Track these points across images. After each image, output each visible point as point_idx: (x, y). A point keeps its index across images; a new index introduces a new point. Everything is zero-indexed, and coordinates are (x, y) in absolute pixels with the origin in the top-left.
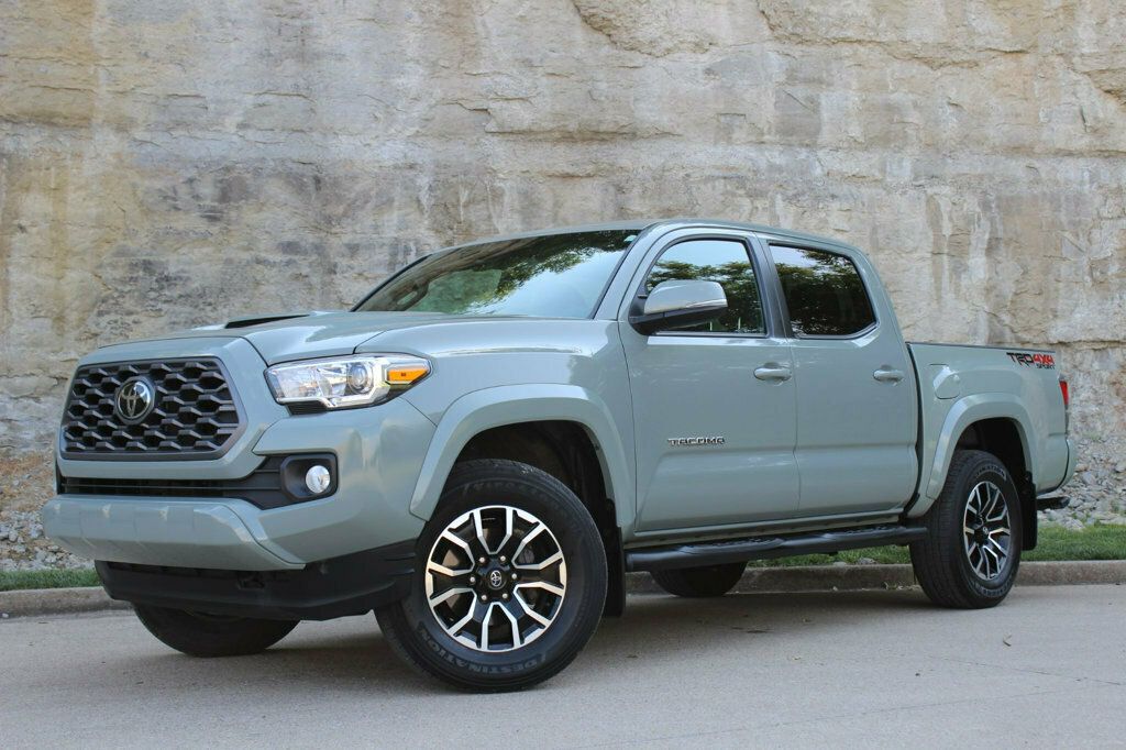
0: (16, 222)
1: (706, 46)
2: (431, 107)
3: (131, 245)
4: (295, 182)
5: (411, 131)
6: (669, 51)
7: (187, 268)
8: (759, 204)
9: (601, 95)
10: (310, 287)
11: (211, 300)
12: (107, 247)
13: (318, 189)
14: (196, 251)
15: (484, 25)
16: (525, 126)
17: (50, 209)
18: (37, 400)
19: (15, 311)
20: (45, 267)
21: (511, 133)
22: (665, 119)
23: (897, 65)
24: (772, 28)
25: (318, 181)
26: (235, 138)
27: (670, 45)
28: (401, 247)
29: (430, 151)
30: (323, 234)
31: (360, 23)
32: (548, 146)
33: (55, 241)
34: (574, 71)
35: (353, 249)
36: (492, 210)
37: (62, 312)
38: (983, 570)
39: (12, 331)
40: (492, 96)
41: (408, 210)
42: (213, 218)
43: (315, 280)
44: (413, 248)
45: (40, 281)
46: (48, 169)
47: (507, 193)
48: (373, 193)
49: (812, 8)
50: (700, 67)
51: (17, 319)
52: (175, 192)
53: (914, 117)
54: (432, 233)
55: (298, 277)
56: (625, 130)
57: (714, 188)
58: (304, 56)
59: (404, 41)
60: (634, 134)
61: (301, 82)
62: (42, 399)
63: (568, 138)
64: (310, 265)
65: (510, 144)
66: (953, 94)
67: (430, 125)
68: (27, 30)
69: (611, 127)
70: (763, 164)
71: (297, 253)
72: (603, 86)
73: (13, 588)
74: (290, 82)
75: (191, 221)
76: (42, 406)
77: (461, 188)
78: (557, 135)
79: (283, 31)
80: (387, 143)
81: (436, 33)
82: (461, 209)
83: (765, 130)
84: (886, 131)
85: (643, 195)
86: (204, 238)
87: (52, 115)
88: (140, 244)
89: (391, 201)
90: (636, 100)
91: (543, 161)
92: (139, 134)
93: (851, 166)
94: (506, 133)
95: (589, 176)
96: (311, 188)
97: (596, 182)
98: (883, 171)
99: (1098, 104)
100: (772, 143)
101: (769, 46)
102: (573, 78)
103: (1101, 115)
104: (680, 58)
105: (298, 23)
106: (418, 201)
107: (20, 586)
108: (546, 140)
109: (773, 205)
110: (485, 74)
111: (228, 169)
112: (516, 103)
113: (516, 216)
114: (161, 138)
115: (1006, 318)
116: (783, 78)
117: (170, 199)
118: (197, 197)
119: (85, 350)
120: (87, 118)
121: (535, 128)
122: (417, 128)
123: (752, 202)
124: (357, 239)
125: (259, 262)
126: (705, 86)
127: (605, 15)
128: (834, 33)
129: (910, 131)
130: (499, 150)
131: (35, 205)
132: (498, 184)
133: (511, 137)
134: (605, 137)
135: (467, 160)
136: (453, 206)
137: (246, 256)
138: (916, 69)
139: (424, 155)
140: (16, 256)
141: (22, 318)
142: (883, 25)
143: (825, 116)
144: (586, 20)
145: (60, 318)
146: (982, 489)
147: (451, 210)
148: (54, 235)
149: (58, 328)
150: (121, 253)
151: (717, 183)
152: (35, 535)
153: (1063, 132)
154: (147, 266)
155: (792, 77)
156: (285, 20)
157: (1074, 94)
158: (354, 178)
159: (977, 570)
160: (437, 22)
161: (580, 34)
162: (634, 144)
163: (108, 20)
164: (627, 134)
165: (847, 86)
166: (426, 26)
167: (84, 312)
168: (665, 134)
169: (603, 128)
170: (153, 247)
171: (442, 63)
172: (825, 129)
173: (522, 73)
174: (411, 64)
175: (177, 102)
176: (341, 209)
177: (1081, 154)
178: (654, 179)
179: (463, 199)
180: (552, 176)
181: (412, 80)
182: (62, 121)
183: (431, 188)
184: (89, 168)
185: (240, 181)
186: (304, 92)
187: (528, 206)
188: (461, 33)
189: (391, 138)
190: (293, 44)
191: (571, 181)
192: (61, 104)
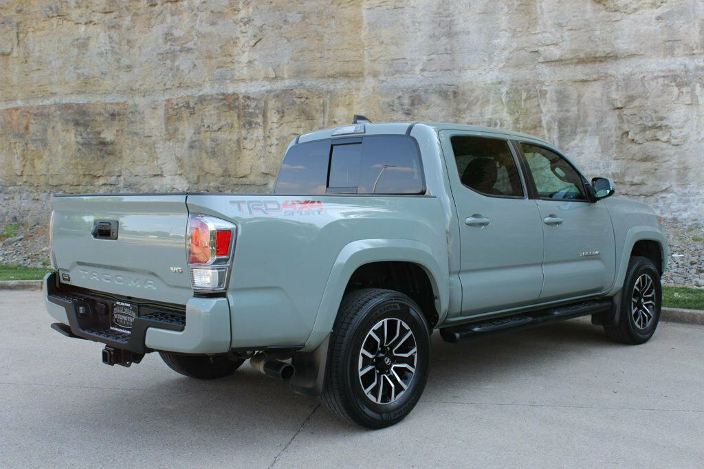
0: (333, 120)
1: (659, 4)
2: (511, 52)
4: (443, 94)
5: (501, 65)
6: (636, 10)
8: (684, 90)
9: (595, 38)
13: (455, 97)
15: (541, 7)
16: (557, 58)
17: (346, 113)
21: (551, 62)
22: (633, 47)
26: (419, 76)
27: (636, 6)
28: (493, 122)
29: (510, 74)
30: (458, 118)
32: (572, 66)
34: (582, 26)
36: (540, 101)
40: (539, 44)
41: (497, 104)
42: (408, 114)
44: (498, 122)
46: (345, 96)
47: (549, 92)
48: (481, 97)
50: (653, 16)
52: (393, 103)
54: (508, 115)
56: (610, 55)
57: (657, 83)
58: (450, 35)
59: (500, 21)
60: (616, 56)
61: (449, 47)
63: (581, 61)
65: (552, 67)
67: (510, 61)
69: (603, 55)
70: (691, 67)
72: (598, 33)
74: (443, 48)
75: (398, 116)
77: (523, 92)
78: (576, 61)
79: (442, 24)
80: (490, 72)
81: (516, 15)
82: (523, 102)
83: (694, 47)
85: (617, 90)
87: (348, 73)
89: (488, 100)
90: (615, 39)
91: (570, 74)
92: (382, 78)
94: (548, 62)
95: (595, 80)
96: (451, 97)
97: (598, 83)
100: (700, 54)
102: (582, 30)
104: (643, 12)
105: (448, 19)
106: (501, 100)
108: (571, 63)
109: (693, 90)
110: (538, 33)
111: (414, 91)
112: (552, 46)
113: (554, 104)
114: (390, 79)
117: (391, 106)
118: (402, 105)
120: (362, 73)
121: (563, 58)
122: (504, 63)
123: (679, 89)
124: (473, 120)
126: (656, 27)
130: (545, 70)
131: (341, 112)
132: (544, 88)
133: (553, 64)
134: (602, 59)
135: (528, 77)
136: (519, 101)
139: (506, 77)
147: (518, 103)
151: (659, 80)
156: (443, 18)
158: (473, 91)
160: (516, 10)
161: (590, 6)
162: (617, 62)
163: (367, 29)
164: (613, 57)
166: (511, 12)
168: (633, 55)
169: (598, 55)
171: (518, 30)
173: (556, 30)
174: (504, 32)
175: (396, 62)
176: (466, 106)
178: (624, 80)
179: (524, 97)
180: (575, 82)
181: (502, 40)
182: (352, 75)
183: (507, 93)
184: (362, 95)
185: (419, 96)
186: (449, 52)
187: (562, 98)
188: (529, 13)
189: (492, 69)
190: (446, 29)
191: (586, 83)
192: (351, 68)
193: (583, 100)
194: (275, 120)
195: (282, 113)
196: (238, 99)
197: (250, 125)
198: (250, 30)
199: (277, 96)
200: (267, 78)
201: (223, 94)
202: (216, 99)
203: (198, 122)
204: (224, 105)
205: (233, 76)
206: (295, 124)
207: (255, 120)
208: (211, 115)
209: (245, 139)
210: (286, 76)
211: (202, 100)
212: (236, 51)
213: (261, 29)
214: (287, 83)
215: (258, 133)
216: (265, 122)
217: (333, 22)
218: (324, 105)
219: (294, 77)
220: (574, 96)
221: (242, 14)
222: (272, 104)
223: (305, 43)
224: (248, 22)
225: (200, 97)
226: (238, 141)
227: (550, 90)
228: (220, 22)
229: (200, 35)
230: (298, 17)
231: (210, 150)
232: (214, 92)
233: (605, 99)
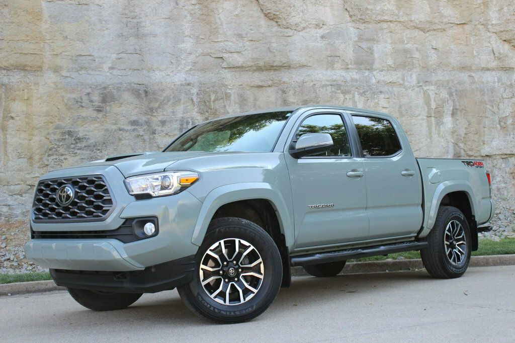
0: (9, 115)
1: (321, 25)
2: (197, 57)
3: (62, 124)
4: (136, 93)
5: (188, 68)
6: (304, 28)
7: (88, 133)
8: (347, 96)
9: (274, 49)
10: (144, 141)
11: (100, 148)
12: (51, 125)
13: (146, 96)
14: (92, 125)
15: (220, 19)
16: (240, 64)
17: (25, 109)
18: (21, 195)
19: (10, 155)
20: (23, 135)
21: (234, 68)
22: (303, 59)
23: (408, 31)
24: (351, 16)
25: (146, 92)
26: (108, 74)
27: (305, 25)
28: (185, 121)
29: (197, 77)
30: (149, 116)
31: (163, 20)
32: (251, 73)
33: (28, 123)
34: (261, 38)
35: (163, 123)
36: (226, 103)
37: (32, 155)
38: (454, 261)
39: (9, 165)
40: (224, 51)
41: (188, 104)
42: (99, 111)
43: (146, 137)
44: (190, 121)
45: (21, 141)
46: (23, 90)
47: (233, 95)
48: (171, 97)
49: (369, 7)
50: (319, 35)
51: (11, 159)
52: (81, 99)
53: (417, 55)
54: (199, 114)
55: (138, 136)
56: (285, 65)
57: (326, 90)
58: (138, 36)
59: (184, 27)
60: (290, 66)
61: (137, 47)
62: (24, 195)
63: (259, 69)
64: (144, 131)
65: (234, 73)
66: (434, 44)
67: (197, 65)
68: (12, 28)
69: (279, 64)
70: (348, 79)
71: (138, 125)
72: (274, 45)
73: (13, 282)
74: (132, 48)
75: (89, 112)
76: (24, 198)
77: (212, 94)
78: (254, 68)
79: (129, 25)
80: (177, 74)
81: (198, 23)
82: (212, 103)
83: (349, 63)
84: (404, 62)
85: (294, 94)
86: (95, 120)
87: (25, 66)
88: (66, 124)
89: (179, 101)
90: (290, 51)
91: (248, 80)
92: (64, 73)
93: (388, 78)
94: (231, 68)
95: (269, 86)
96: (143, 95)
97: (273, 88)
98: (403, 80)
99: (500, 46)
100: (352, 69)
101: (350, 24)
102: (261, 42)
103: (502, 52)
104: (309, 31)
105: (135, 21)
106: (192, 100)
107: (16, 281)
108: (249, 70)
109: (354, 97)
110: (221, 41)
111: (105, 88)
112: (235, 54)
113: (237, 105)
114: (74, 75)
115: (462, 145)
116: (356, 39)
117: (79, 103)
118: (91, 101)
119: (42, 172)
120: (40, 67)
121: (244, 65)
122: (191, 67)
123: (344, 96)
124: (165, 118)
125: (120, 130)
126: (321, 44)
127: (274, 13)
128: (379, 18)
129: (415, 61)
130: (228, 76)
131: (17, 107)
132: (228, 91)
133: (234, 70)
134: (276, 68)
135: (214, 81)
136: (208, 102)
137: (115, 127)
138: (416, 33)
139: (194, 79)
140: (10, 130)
141: (14, 159)
142: (401, 13)
143: (376, 55)
144: (266, 15)
145: (31, 158)
146: (452, 224)
147: (207, 104)
148: (27, 120)
149: (30, 163)
150: (57, 128)
151: (328, 88)
152: (22, 257)
153: (485, 59)
154: (70, 133)
155: (361, 38)
156: (129, 19)
157: (489, 42)
158: (163, 90)
159: (451, 261)
160: (198, 18)
161: (263, 22)
162: (290, 71)
163: (49, 22)
164: (287, 67)
165: (386, 42)
166: (193, 20)
167: (42, 155)
168: (303, 66)
169: (275, 64)
170: (72, 125)
171: (201, 37)
172: (377, 61)
173: (237, 40)
174: (187, 38)
175: (82, 58)
176: (157, 105)
177: (493, 69)
178: (299, 87)
179: (213, 98)
180: (253, 87)
181: (188, 45)
182: (29, 68)
183: (197, 94)
184: (42, 89)
185: (111, 93)
186: (139, 52)
187: (242, 100)
188: (209, 23)
189: (179, 72)
190: (133, 30)
191: (261, 88)
192: (28, 61)
193: (258, 103)
220: (251, 99)
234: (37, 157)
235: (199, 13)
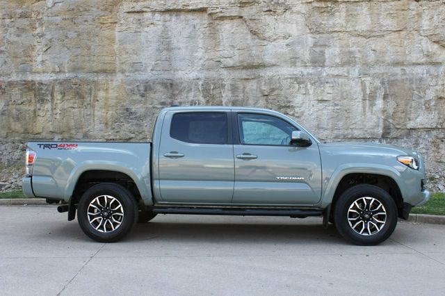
0: (96, 99)
1: (288, 37)
2: (205, 61)
3: (125, 104)
4: (164, 84)
5: (199, 69)
6: (275, 40)
7: (136, 110)
8: (301, 86)
9: (253, 55)
12: (119, 104)
13: (171, 87)
14: (139, 105)
15: (222, 36)
16: (231, 65)
17: (104, 95)
19: (96, 122)
20: (103, 110)
21: (228, 67)
22: (273, 61)
23: (353, 38)
24: (310, 29)
26: (150, 74)
27: (275, 38)
28: (194, 102)
29: (204, 74)
30: (173, 99)
31: (185, 38)
33: (106, 104)
34: (245, 48)
36: (221, 90)
37: (107, 122)
39: (95, 127)
40: (221, 57)
41: (196, 92)
42: (143, 96)
45: (102, 114)
46: (104, 84)
47: (227, 85)
48: (187, 87)
49: (323, 22)
50: (285, 44)
51: (96, 124)
52: (134, 89)
53: (358, 55)
54: (203, 98)
58: (169, 49)
59: (198, 42)
60: (264, 66)
61: (168, 57)
63: (245, 68)
65: (228, 71)
66: (373, 47)
67: (204, 67)
69: (257, 64)
70: (305, 73)
72: (254, 52)
74: (164, 57)
75: (137, 97)
77: (212, 85)
78: (242, 67)
79: (164, 43)
81: (208, 39)
82: (211, 91)
83: (307, 62)
84: (349, 61)
85: (265, 85)
86: (140, 102)
87: (106, 70)
88: (126, 104)
89: (191, 89)
90: (264, 55)
91: (239, 75)
92: (127, 74)
93: (336, 72)
94: (226, 67)
95: (253, 79)
96: (169, 87)
97: (256, 80)
98: (348, 73)
99: (430, 47)
100: (309, 66)
101: (309, 35)
102: (246, 50)
103: (430, 50)
104: (279, 41)
105: (168, 40)
106: (199, 89)
108: (239, 69)
109: (306, 86)
110: (220, 51)
111: (147, 82)
112: (228, 58)
113: (230, 92)
114: (132, 74)
115: (391, 121)
116: (312, 45)
117: (132, 91)
118: (139, 91)
119: (112, 132)
120: (114, 70)
121: (234, 65)
122: (201, 67)
123: (299, 85)
124: (182, 100)
125: (154, 108)
126: (286, 50)
127: (255, 30)
128: (331, 29)
129: (357, 60)
130: (225, 73)
131: (101, 94)
132: (224, 83)
133: (229, 69)
134: (257, 67)
135: (214, 76)
136: (209, 90)
137: (151, 106)
138: (360, 39)
139: (202, 75)
140: (96, 108)
141: (98, 124)
142: (348, 26)
143: (327, 56)
144: (251, 31)
145: (106, 124)
148: (106, 102)
149: (106, 127)
150: (122, 106)
151: (288, 80)
153: (415, 57)
154: (127, 110)
155: (315, 45)
156: (164, 39)
157: (420, 43)
158: (182, 83)
160: (208, 36)
161: (249, 36)
163: (118, 44)
164: (262, 66)
165: (335, 46)
166: (204, 37)
167: (112, 122)
168: (273, 65)
169: (254, 65)
170: (129, 104)
171: (209, 48)
172: (327, 61)
173: (231, 49)
174: (200, 49)
175: (136, 65)
176: (177, 92)
177: (423, 64)
178: (269, 79)
179: (212, 88)
180: (242, 79)
181: (200, 54)
182: (108, 72)
183: (202, 85)
184: (115, 83)
185: (150, 86)
186: (168, 60)
187: (234, 89)
188: (215, 39)
189: (193, 71)
190: (166, 46)
191: (248, 80)
192: (108, 67)
193: (246, 90)
194: (59, 98)
195: (63, 94)
196: (35, 84)
197: (42, 101)
198: (44, 41)
199: (61, 83)
200: (54, 72)
201: (24, 81)
202: (20, 84)
203: (8, 98)
204: (25, 88)
205: (31, 70)
206: (72, 101)
207: (46, 98)
208: (16, 94)
209: (39, 109)
210: (66, 71)
211: (10, 84)
212: (34, 53)
213: (51, 40)
214: (67, 75)
215: (48, 106)
216: (53, 99)
217: (97, 39)
218: (91, 89)
219: (72, 71)
221: (38, 30)
222: (57, 88)
223: (79, 51)
224: (42, 36)
225: (9, 82)
226: (35, 111)
227: (227, 83)
228: (23, 35)
229: (9, 42)
230: (75, 35)
231: (15, 116)
232: (19, 79)
233: (258, 90)
234: (110, 123)
235: (208, 32)
